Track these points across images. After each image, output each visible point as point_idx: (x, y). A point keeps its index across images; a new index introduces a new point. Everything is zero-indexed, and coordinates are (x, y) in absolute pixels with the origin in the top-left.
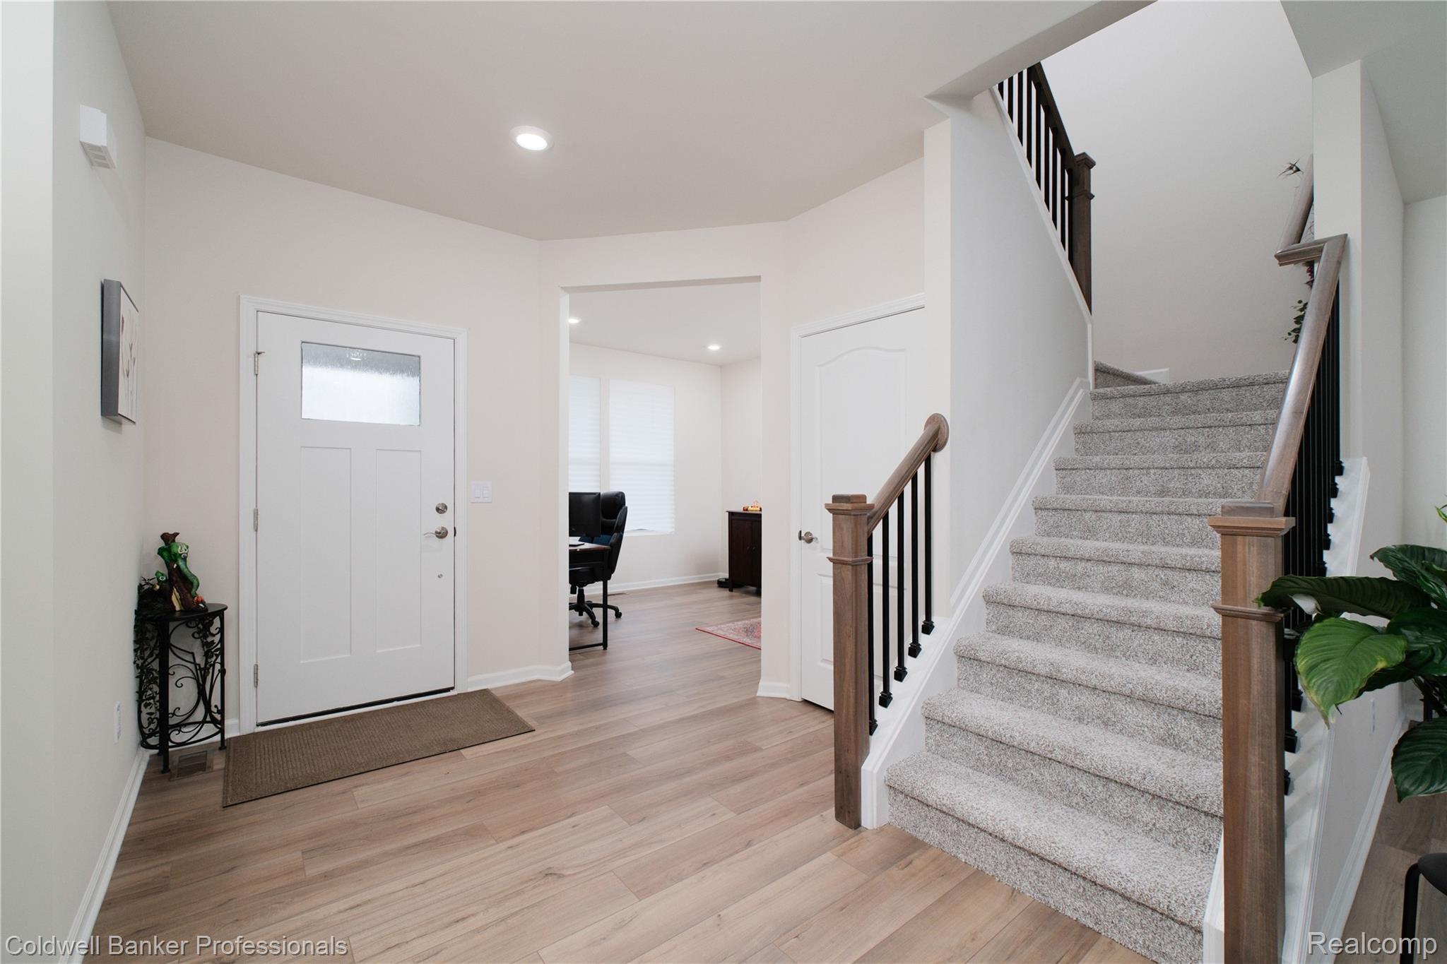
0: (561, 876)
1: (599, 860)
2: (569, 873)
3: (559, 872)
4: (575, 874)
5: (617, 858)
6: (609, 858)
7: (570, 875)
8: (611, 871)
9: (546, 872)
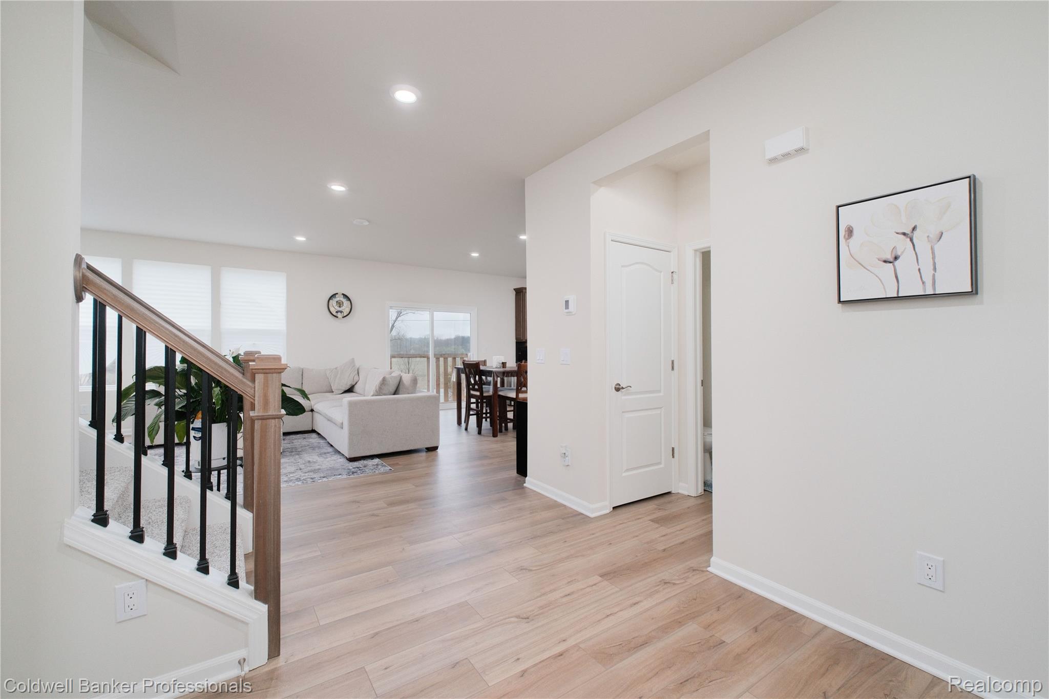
0: (518, 617)
1: (494, 627)
2: (513, 619)
3: (520, 620)
4: (509, 618)
5: (479, 628)
6: (486, 628)
7: (512, 617)
8: (484, 619)
9: (529, 620)
